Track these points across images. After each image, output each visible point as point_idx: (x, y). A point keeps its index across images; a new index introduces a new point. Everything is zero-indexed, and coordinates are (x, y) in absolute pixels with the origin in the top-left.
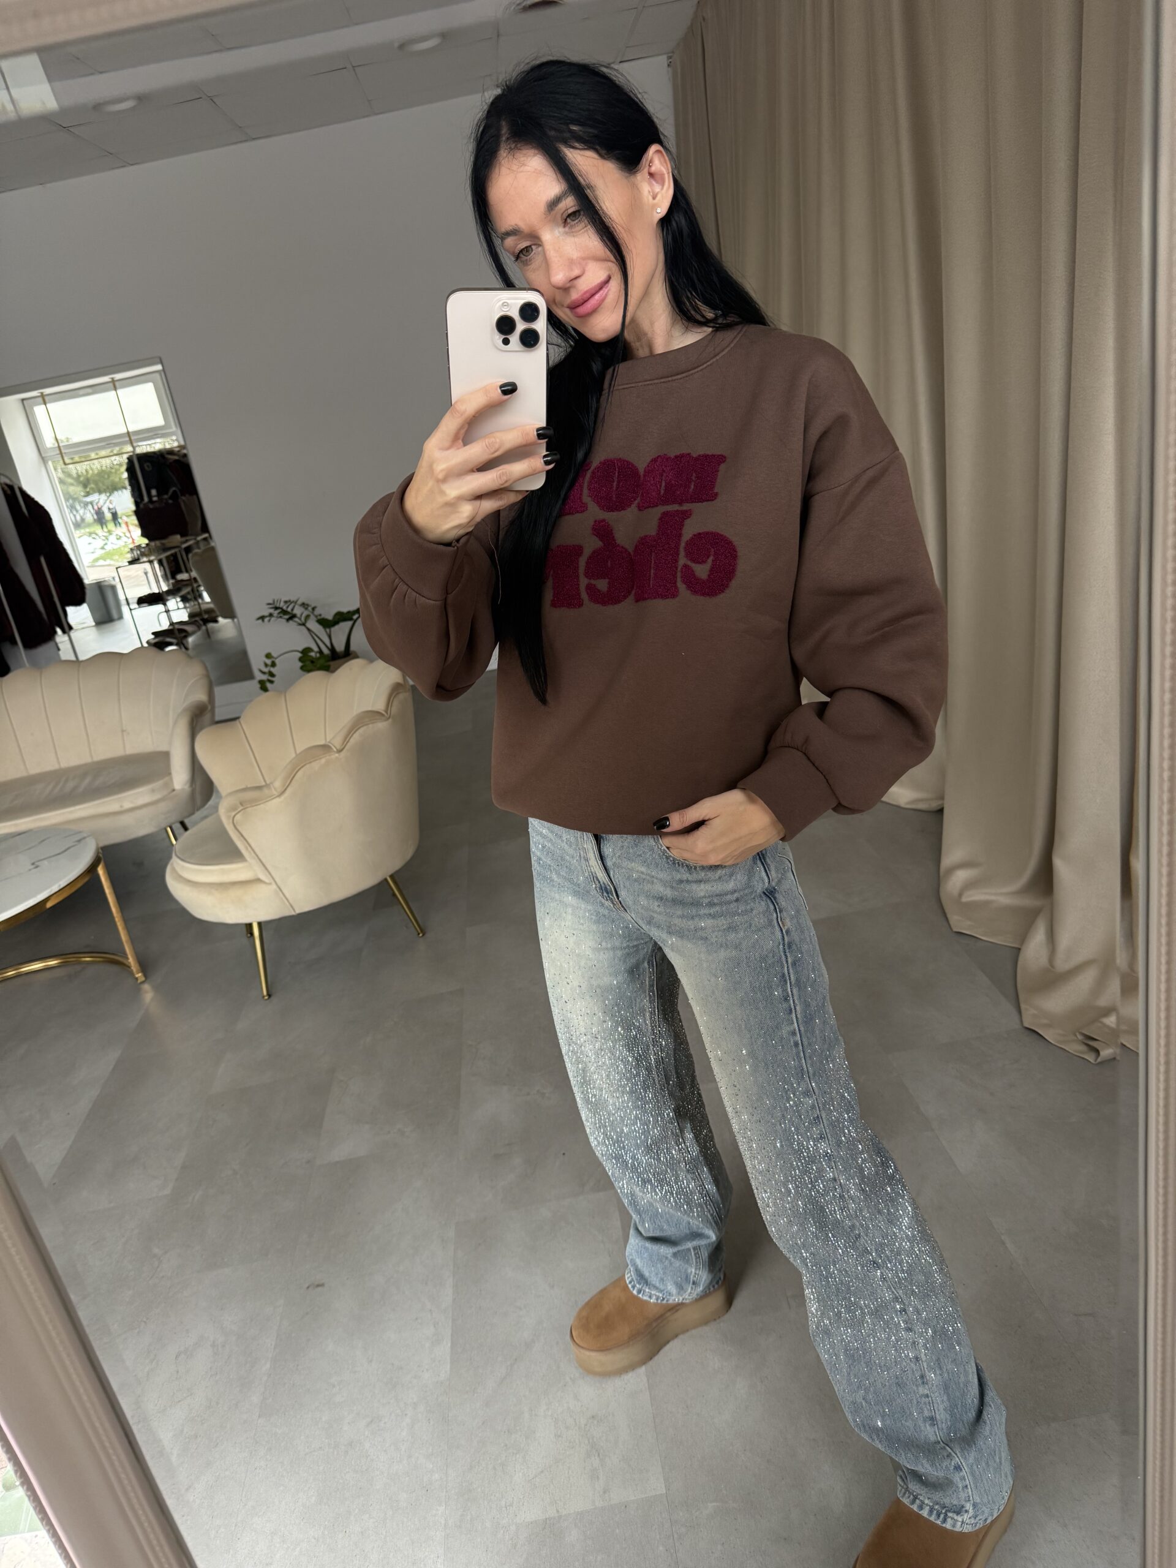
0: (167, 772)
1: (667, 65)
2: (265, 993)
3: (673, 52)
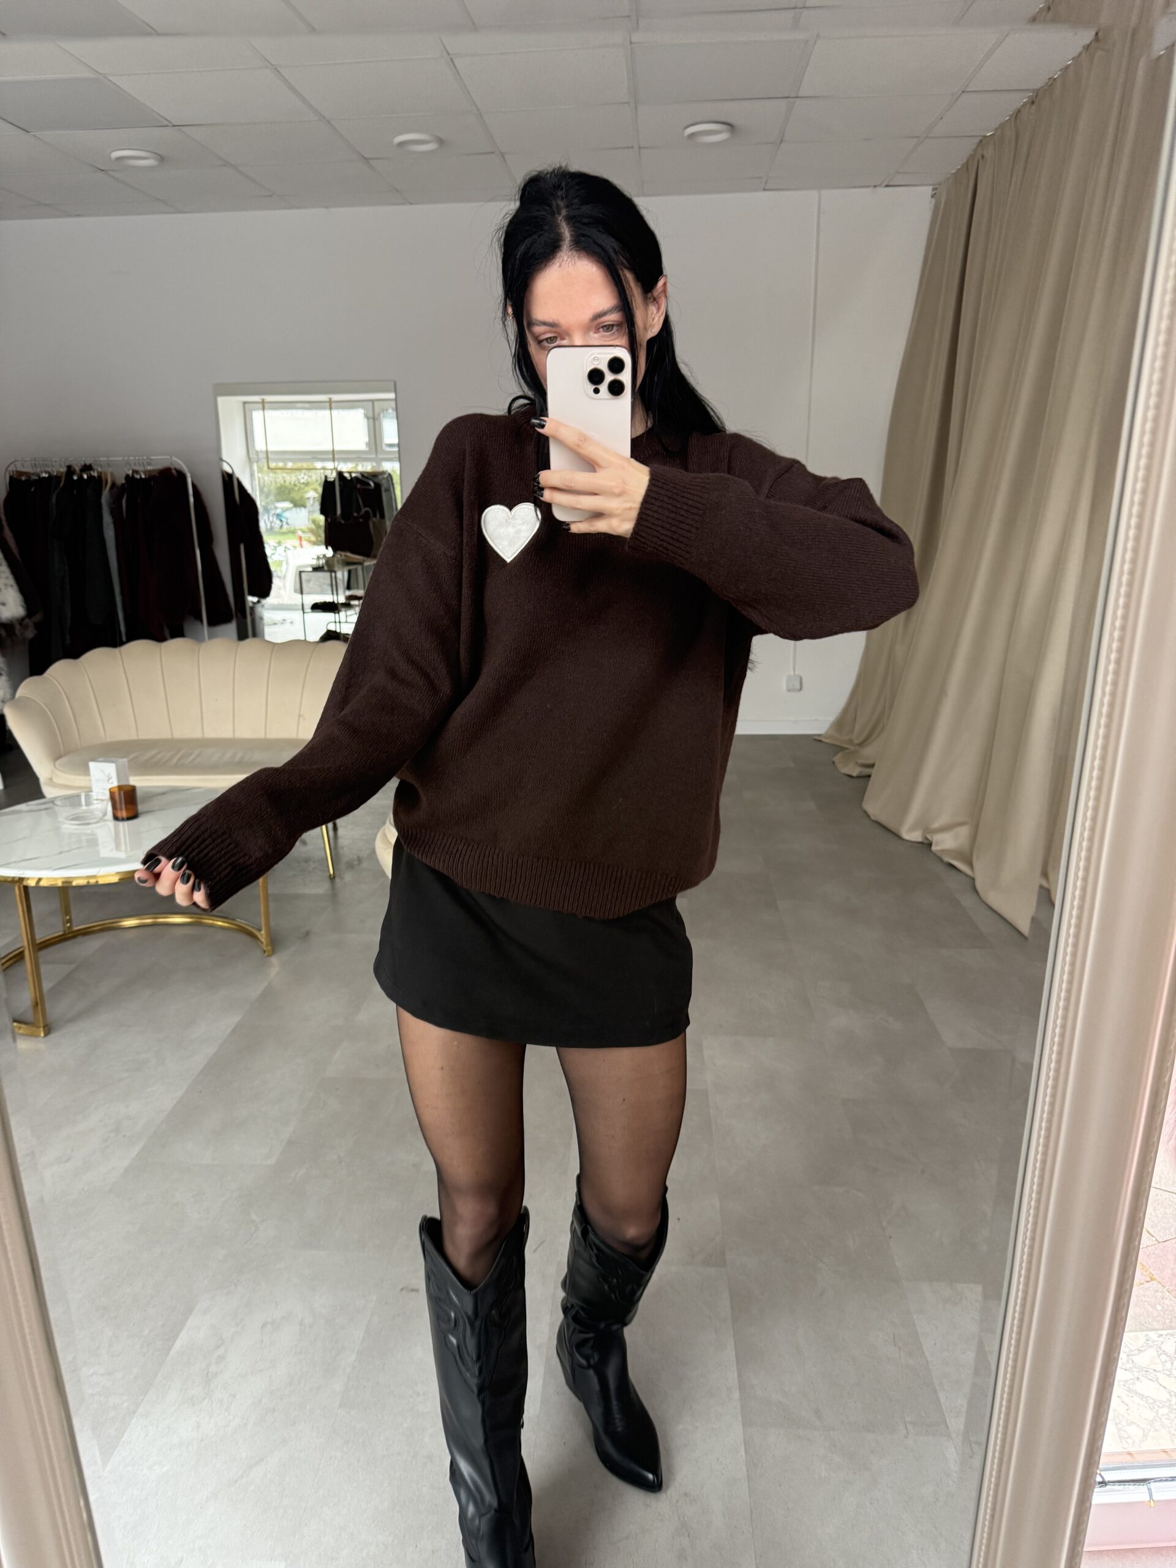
1: (930, 195)
3: (940, 184)
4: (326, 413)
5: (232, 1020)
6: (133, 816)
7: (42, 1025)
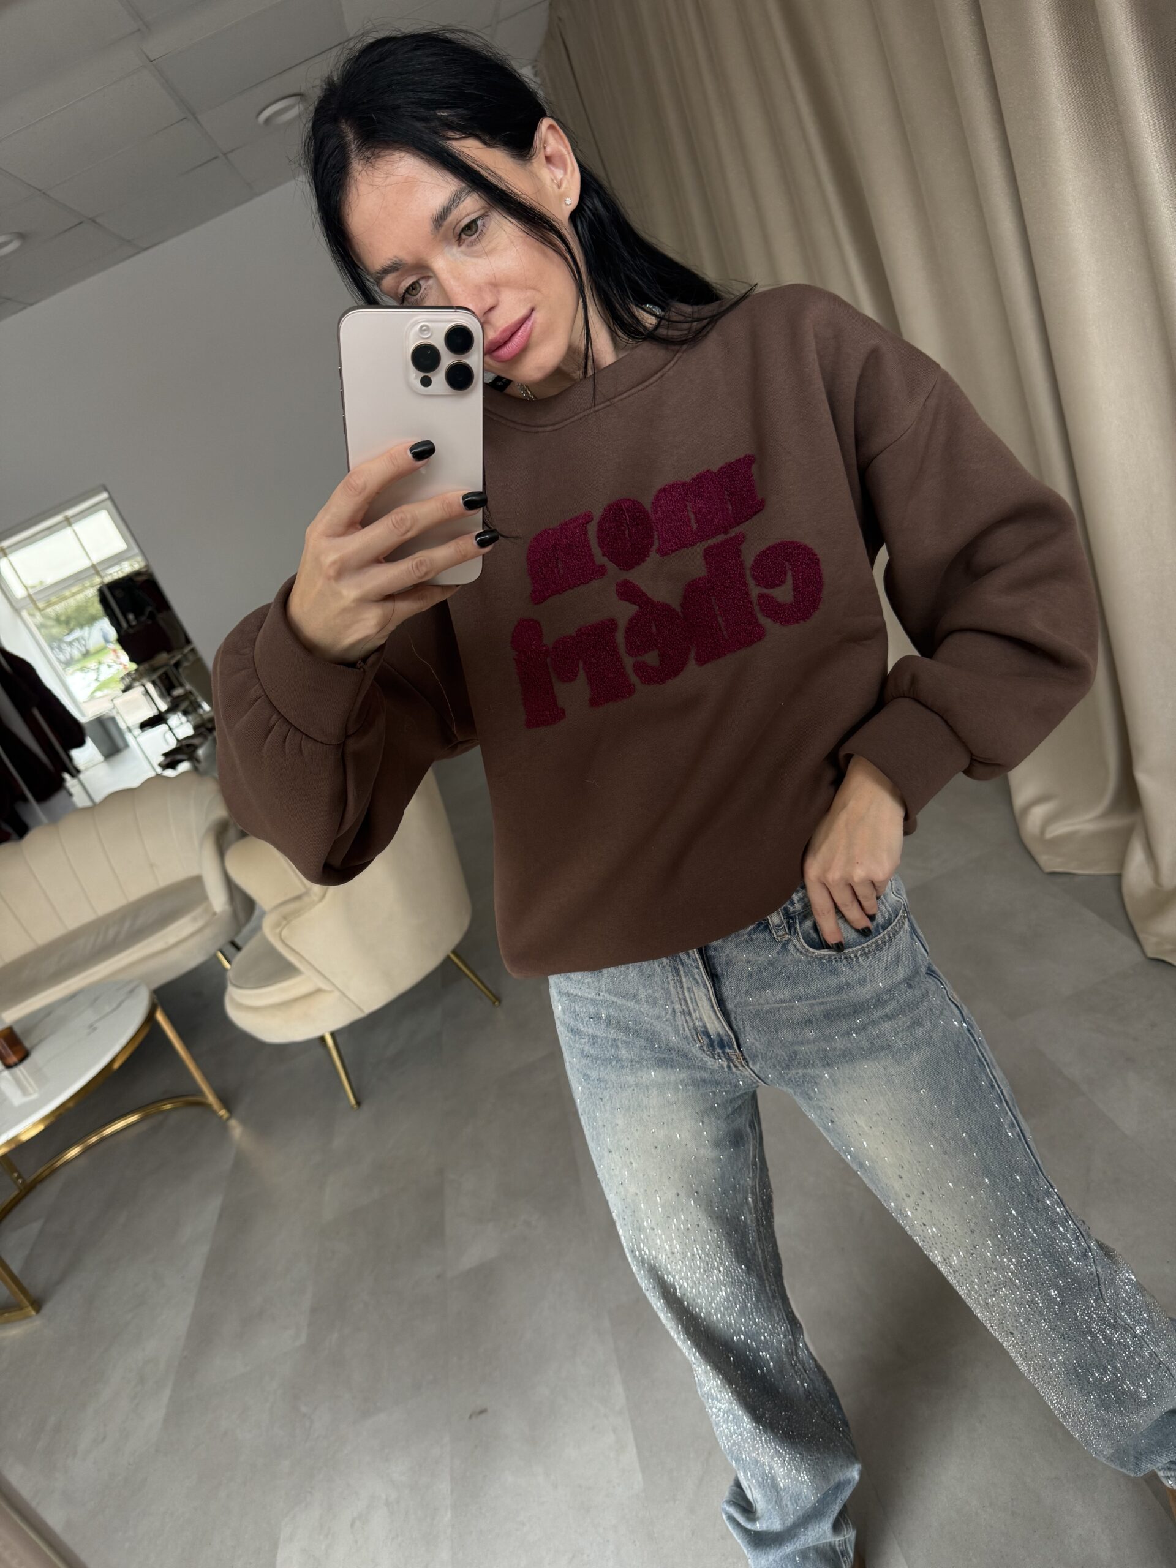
0: (204, 898)
2: (353, 1101)
4: (68, 532)
5: (215, 1204)
6: (24, 1055)
7: (28, 1304)
